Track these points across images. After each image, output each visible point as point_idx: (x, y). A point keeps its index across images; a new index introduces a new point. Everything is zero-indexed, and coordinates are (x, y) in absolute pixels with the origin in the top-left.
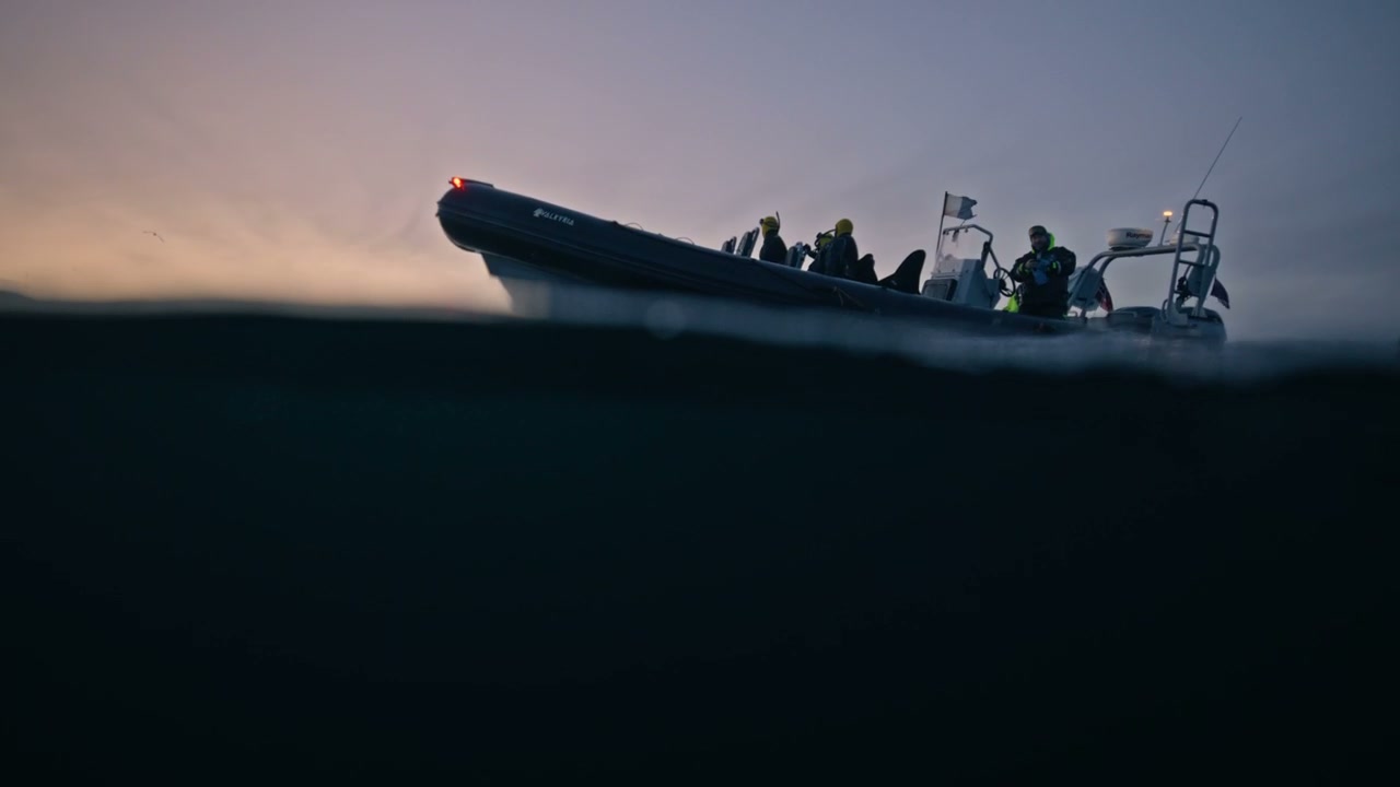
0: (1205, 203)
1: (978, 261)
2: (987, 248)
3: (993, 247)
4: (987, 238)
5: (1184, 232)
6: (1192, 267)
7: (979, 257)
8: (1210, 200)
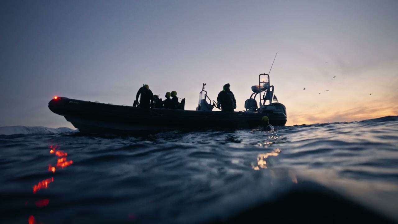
0: (264, 74)
1: (204, 100)
2: (206, 96)
3: (207, 95)
4: (205, 93)
5: (260, 83)
6: (266, 92)
7: (204, 98)
8: (266, 73)
